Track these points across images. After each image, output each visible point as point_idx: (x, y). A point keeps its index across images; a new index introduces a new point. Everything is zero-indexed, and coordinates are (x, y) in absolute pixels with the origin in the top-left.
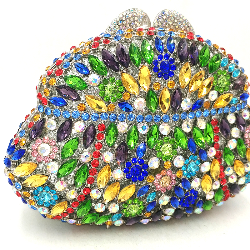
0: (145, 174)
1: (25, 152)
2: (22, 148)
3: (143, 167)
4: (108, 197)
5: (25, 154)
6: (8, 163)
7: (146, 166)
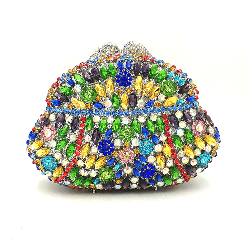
0: (112, 150)
1: (37, 135)
2: (36, 133)
3: (111, 146)
4: (88, 166)
5: (37, 136)
6: (28, 142)
7: (112, 145)
